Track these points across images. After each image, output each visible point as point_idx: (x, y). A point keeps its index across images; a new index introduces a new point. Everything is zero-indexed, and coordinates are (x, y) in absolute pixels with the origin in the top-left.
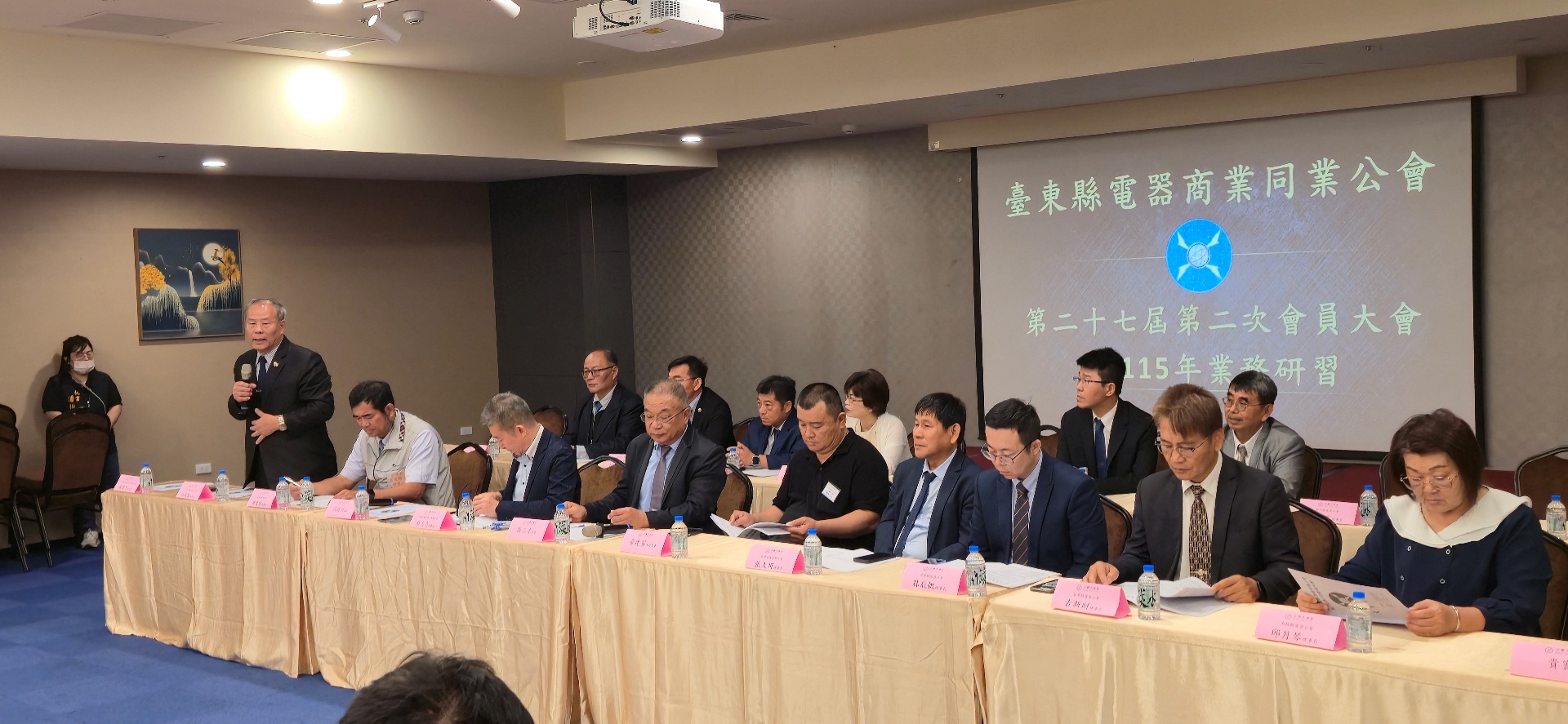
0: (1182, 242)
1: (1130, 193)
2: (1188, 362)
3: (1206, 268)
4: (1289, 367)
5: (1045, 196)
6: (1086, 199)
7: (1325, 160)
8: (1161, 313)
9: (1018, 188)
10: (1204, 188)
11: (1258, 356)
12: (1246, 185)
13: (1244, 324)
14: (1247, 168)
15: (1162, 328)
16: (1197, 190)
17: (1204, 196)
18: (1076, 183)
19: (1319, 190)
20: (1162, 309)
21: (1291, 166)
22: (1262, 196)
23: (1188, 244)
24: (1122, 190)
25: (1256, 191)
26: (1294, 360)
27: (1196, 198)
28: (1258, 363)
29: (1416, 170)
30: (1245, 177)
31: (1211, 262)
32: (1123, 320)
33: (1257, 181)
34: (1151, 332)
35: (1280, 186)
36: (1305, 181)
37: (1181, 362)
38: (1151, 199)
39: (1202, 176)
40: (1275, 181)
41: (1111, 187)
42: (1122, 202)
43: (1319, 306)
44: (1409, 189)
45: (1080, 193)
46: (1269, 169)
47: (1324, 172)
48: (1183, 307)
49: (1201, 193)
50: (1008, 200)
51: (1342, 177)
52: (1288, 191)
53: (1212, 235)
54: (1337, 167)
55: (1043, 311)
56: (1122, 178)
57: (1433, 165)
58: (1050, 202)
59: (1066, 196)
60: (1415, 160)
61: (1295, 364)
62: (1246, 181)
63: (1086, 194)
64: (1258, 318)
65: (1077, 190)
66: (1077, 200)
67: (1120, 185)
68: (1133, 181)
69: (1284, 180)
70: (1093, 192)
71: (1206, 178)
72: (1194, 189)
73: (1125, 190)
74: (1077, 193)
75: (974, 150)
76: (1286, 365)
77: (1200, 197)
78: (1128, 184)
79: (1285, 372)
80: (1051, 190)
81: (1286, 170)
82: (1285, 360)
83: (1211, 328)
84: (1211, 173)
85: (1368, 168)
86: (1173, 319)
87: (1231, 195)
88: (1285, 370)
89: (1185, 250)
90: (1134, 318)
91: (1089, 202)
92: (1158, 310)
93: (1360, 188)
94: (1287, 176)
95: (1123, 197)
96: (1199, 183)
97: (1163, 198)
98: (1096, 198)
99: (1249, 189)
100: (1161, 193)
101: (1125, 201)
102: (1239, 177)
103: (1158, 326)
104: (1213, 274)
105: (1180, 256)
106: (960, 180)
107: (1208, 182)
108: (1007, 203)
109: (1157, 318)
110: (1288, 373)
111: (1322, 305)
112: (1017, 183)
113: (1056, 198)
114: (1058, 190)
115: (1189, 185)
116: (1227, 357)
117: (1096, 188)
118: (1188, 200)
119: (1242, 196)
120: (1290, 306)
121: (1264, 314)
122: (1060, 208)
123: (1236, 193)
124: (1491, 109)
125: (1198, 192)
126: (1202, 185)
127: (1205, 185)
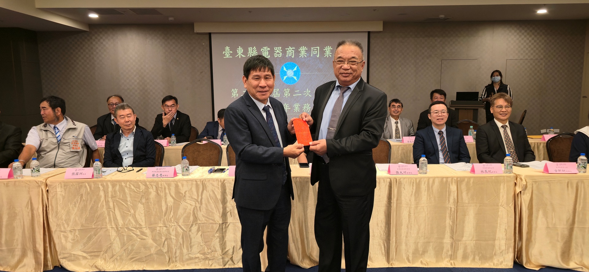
0: (285, 69)
1: (268, 53)
3: (292, 77)
5: (238, 52)
7: (329, 46)
8: (277, 91)
11: (308, 104)
13: (304, 94)
14: (305, 47)
15: (278, 95)
18: (249, 48)
19: (326, 55)
22: (310, 56)
23: (287, 70)
33: (308, 51)
35: (315, 53)
36: (322, 52)
38: (275, 55)
39: (291, 49)
41: (261, 50)
45: (250, 52)
46: (312, 48)
47: (328, 50)
48: (285, 89)
50: (224, 52)
52: (318, 55)
53: (294, 67)
55: (237, 89)
58: (240, 54)
59: (245, 52)
62: (305, 51)
64: (308, 93)
67: (264, 50)
68: (269, 49)
70: (255, 51)
75: (210, 34)
80: (240, 50)
81: (317, 49)
83: (294, 95)
84: (294, 48)
86: (281, 93)
89: (286, 72)
96: (291, 51)
99: (306, 54)
100: (278, 53)
105: (284, 73)
112: (227, 47)
115: (287, 51)
118: (287, 56)
121: (310, 91)
122: (243, 56)
123: (302, 55)
124: (373, 35)
125: (290, 54)
126: (291, 52)
127: (292, 52)
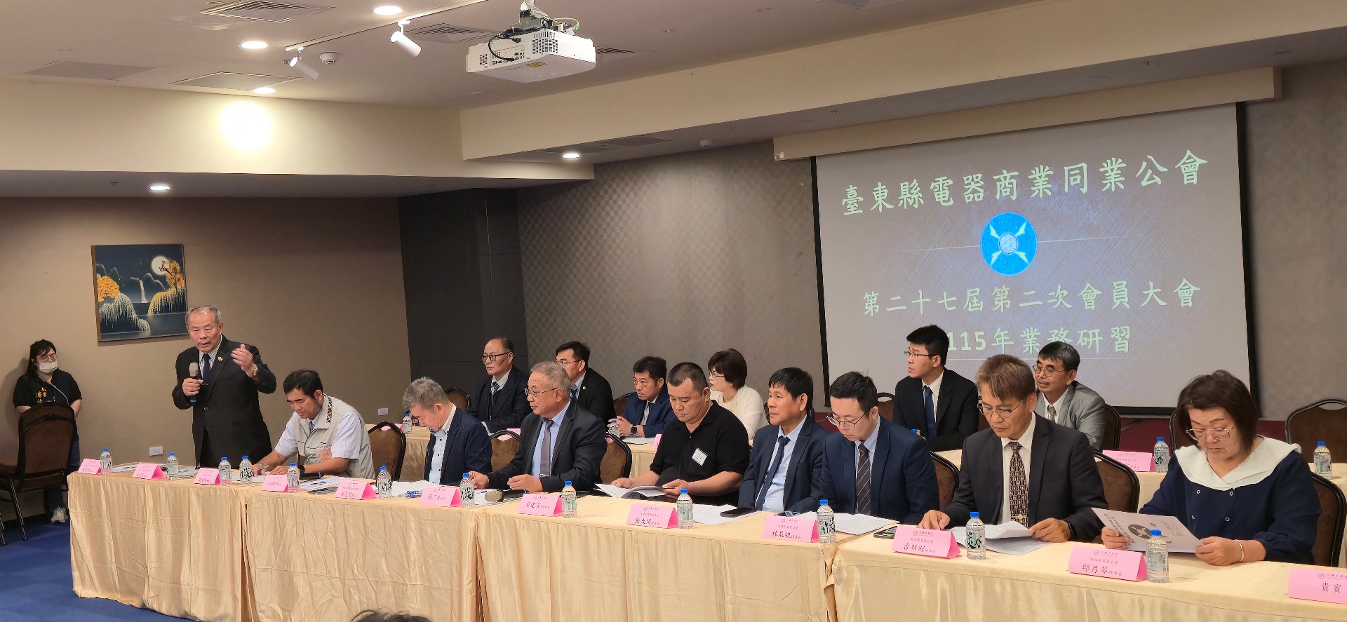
0: (993, 233)
1: (948, 192)
2: (1003, 335)
3: (1015, 255)
4: (1089, 337)
5: (876, 196)
6: (910, 198)
7: (1114, 159)
8: (977, 294)
9: (852, 190)
10: (1011, 186)
11: (1062, 329)
12: (1046, 182)
13: (1050, 301)
14: (1047, 168)
15: (979, 306)
16: (1005, 187)
17: (1011, 193)
18: (902, 185)
19: (1109, 185)
20: (978, 290)
21: (1084, 165)
22: (1061, 191)
23: (999, 235)
24: (941, 189)
25: (1056, 187)
26: (1094, 331)
27: (1004, 194)
28: (1062, 335)
29: (1191, 166)
30: (1046, 176)
31: (1020, 249)
32: (945, 300)
33: (1056, 179)
34: (970, 310)
35: (1075, 183)
36: (1097, 178)
37: (996, 335)
38: (966, 197)
39: (1008, 176)
40: (1071, 178)
41: (932, 188)
42: (941, 200)
43: (1112, 284)
44: (1186, 182)
45: (905, 193)
46: (1066, 169)
47: (1113, 170)
48: (997, 288)
49: (1008, 190)
50: (844, 201)
51: (1129, 174)
52: (1083, 187)
53: (1019, 226)
54: (1124, 165)
55: (877, 294)
56: (941, 179)
57: (1206, 162)
58: (880, 201)
59: (894, 196)
60: (1190, 157)
61: (1094, 334)
62: (1047, 179)
63: (910, 193)
64: (1061, 296)
65: (902, 190)
66: (903, 199)
67: (939, 185)
68: (950, 182)
69: (1079, 177)
70: (916, 192)
71: (1012, 177)
72: (1002, 187)
73: (943, 189)
74: (903, 194)
75: (813, 159)
76: (1086, 335)
77: (1008, 193)
78: (945, 185)
79: (1086, 342)
80: (880, 192)
81: (1081, 169)
82: (1085, 331)
83: (1021, 305)
84: (1016, 173)
85: (1150, 166)
86: (988, 298)
87: (1035, 191)
88: (1086, 339)
89: (997, 240)
90: (955, 299)
91: (913, 200)
92: (975, 292)
93: (1144, 183)
94: (1081, 174)
95: (941, 196)
96: (1008, 181)
97: (976, 195)
98: (919, 197)
99: (1050, 186)
100: (974, 191)
101: (944, 199)
102: (1041, 177)
103: (975, 305)
104: (1021, 259)
105: (993, 245)
106: (803, 184)
107: (1014, 181)
108: (843, 203)
109: (975, 298)
110: (1088, 342)
111: (1115, 284)
112: (851, 186)
113: (885, 198)
114: (886, 191)
115: (998, 184)
116: (1036, 330)
117: (918, 189)
118: (998, 197)
119: (1044, 192)
120: (1088, 285)
121: (1066, 293)
122: (889, 206)
123: (1039, 190)
124: (1253, 113)
125: (1005, 190)
126: (1009, 184)
127: (1012, 183)
